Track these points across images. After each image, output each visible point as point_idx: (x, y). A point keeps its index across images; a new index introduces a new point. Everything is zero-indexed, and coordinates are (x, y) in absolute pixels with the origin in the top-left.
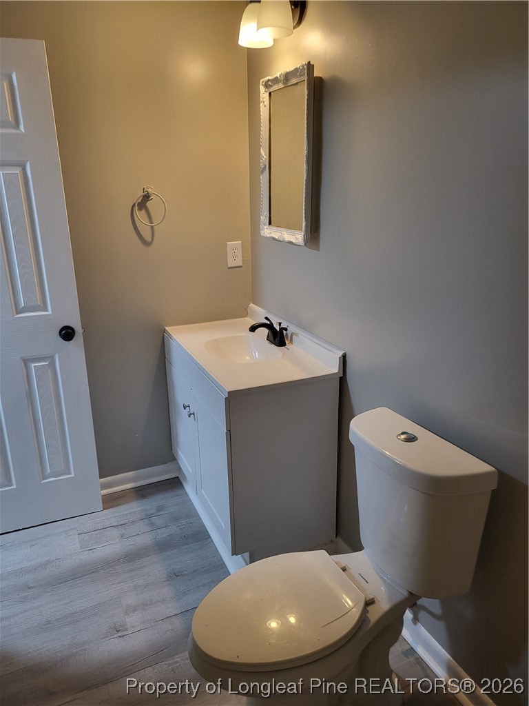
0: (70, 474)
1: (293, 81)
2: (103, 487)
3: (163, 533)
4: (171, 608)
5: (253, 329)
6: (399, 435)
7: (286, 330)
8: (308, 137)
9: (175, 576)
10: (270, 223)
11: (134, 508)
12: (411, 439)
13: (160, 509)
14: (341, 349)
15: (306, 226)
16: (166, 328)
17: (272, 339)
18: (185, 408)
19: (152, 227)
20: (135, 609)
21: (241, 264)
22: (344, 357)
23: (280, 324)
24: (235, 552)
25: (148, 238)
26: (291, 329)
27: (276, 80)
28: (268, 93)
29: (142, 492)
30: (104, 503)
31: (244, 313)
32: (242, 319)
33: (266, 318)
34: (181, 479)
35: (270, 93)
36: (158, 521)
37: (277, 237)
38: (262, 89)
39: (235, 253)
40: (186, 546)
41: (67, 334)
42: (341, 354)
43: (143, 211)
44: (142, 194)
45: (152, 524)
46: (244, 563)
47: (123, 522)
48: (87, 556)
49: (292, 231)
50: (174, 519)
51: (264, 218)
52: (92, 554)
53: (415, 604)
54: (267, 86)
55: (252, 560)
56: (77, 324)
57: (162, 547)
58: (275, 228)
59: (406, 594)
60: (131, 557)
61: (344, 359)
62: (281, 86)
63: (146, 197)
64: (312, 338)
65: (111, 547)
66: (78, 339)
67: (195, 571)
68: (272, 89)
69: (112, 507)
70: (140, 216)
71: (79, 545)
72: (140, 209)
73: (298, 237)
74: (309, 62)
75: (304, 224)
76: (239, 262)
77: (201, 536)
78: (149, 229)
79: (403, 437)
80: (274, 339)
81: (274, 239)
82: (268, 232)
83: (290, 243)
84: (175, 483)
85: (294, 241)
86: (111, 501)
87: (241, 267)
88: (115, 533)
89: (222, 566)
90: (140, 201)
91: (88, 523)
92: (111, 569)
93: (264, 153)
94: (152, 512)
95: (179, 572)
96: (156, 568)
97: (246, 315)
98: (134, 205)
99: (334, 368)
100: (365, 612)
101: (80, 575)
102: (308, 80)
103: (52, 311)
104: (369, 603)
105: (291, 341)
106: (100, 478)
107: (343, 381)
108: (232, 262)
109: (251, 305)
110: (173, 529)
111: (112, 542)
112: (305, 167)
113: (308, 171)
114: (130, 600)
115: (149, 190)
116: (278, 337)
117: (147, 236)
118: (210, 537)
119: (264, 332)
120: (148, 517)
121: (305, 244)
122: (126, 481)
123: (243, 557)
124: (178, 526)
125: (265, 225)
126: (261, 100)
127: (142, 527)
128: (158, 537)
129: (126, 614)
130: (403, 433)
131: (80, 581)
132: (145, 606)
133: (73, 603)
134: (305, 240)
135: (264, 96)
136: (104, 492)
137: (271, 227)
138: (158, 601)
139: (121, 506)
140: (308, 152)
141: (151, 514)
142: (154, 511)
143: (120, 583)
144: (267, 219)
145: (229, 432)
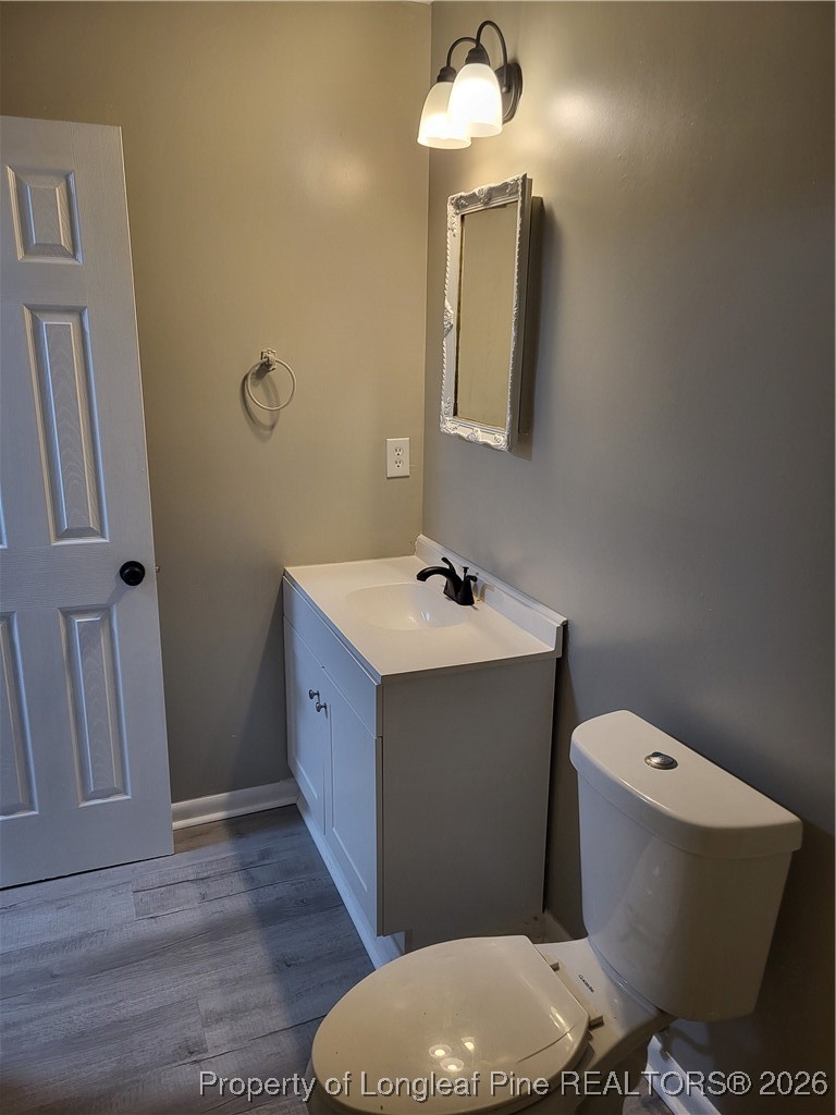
0: (126, 794)
1: (499, 201)
2: (179, 816)
3: (269, 895)
5: (423, 576)
6: (649, 757)
7: (475, 579)
9: (284, 965)
10: (455, 414)
11: (223, 852)
12: (669, 764)
13: (265, 855)
14: (561, 614)
15: (512, 421)
16: (287, 569)
17: (452, 593)
18: (311, 697)
20: (219, 1018)
21: (408, 474)
22: (565, 627)
23: (466, 569)
24: (382, 930)
25: (266, 430)
26: (483, 577)
27: (472, 198)
28: (460, 217)
29: (237, 827)
30: (176, 842)
31: (410, 549)
32: (407, 557)
33: (445, 560)
34: (300, 809)
35: (463, 217)
36: (262, 875)
37: (465, 435)
38: (451, 209)
39: (399, 457)
40: (306, 918)
41: (132, 573)
42: (560, 621)
43: (260, 387)
44: (258, 360)
45: (252, 879)
46: (395, 949)
47: (204, 875)
48: (147, 929)
49: (490, 428)
50: (287, 872)
51: (446, 405)
52: (155, 926)
53: (667, 1028)
54: (458, 205)
55: (408, 947)
56: (149, 561)
57: (266, 917)
58: (463, 421)
59: (653, 1012)
60: (216, 932)
61: (564, 630)
62: (480, 207)
63: (265, 367)
64: (515, 594)
65: (185, 914)
66: (148, 588)
67: (317, 959)
68: (466, 211)
69: (191, 849)
70: (255, 393)
71: (134, 910)
72: (255, 384)
73: (498, 439)
74: (525, 176)
75: (509, 418)
76: (404, 470)
77: (330, 901)
78: (269, 413)
79: (656, 760)
80: (457, 593)
81: (461, 438)
82: (450, 426)
83: (486, 445)
84: (291, 815)
85: (492, 443)
86: (188, 839)
87: (408, 477)
88: (192, 891)
89: (361, 950)
90: (254, 371)
91: (150, 873)
92: (184, 951)
93: (450, 307)
94: (251, 860)
95: (292, 959)
96: (254, 952)
97: (412, 552)
98: (246, 378)
99: (547, 645)
100: (587, 1037)
101: (134, 959)
102: (523, 201)
103: (111, 538)
104: (595, 1024)
105: (482, 596)
106: (173, 802)
107: (561, 664)
108: (393, 470)
109: (421, 537)
110: (284, 889)
111: (186, 907)
113: (517, 338)
114: (213, 1002)
115: (271, 356)
116: (462, 591)
117: (264, 425)
118: (342, 905)
119: (440, 581)
120: (245, 867)
121: (510, 449)
122: (212, 809)
123: (394, 940)
124: (293, 884)
125: (447, 414)
126: (449, 226)
127: (236, 883)
128: (260, 901)
129: (206, 1025)
130: (656, 755)
131: (136, 969)
132: (236, 1013)
133: (121, 1004)
134: (510, 442)
135: (453, 220)
136: (177, 824)
137: (456, 418)
138: (256, 1007)
139: (203, 849)
140: (519, 310)
141: (251, 863)
142: (256, 858)
143: (196, 974)
144: (452, 405)
145: (381, 738)
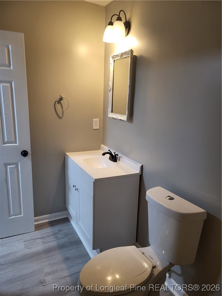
0: (21, 215)
1: (125, 56)
2: (36, 221)
3: (62, 241)
4: (66, 273)
5: (104, 154)
6: (167, 197)
7: (118, 155)
8: (130, 78)
9: (67, 259)
10: (112, 112)
11: (48, 230)
12: (171, 199)
13: (60, 231)
14: (141, 163)
15: (128, 113)
16: (66, 153)
17: (111, 159)
18: (74, 187)
19: (63, 111)
20: (49, 274)
21: (99, 128)
22: (142, 166)
23: (115, 153)
24: (94, 249)
25: (61, 116)
26: (120, 155)
27: (117, 56)
28: (113, 60)
29: (52, 224)
30: (35, 228)
32: (98, 151)
33: (109, 150)
34: (69, 219)
35: (114, 61)
36: (59, 236)
37: (115, 117)
38: (111, 59)
39: (96, 124)
40: (72, 247)
41: (25, 154)
42: (141, 165)
43: (60, 104)
44: (59, 97)
45: (57, 237)
46: (97, 253)
47: (43, 236)
48: (28, 251)
49: (122, 115)
50: (66, 235)
51: (110, 109)
52: (30, 250)
54: (113, 58)
55: (101, 251)
56: (29, 150)
57: (61, 247)
58: (114, 114)
59: (168, 263)
60: (47, 251)
61: (142, 167)
62: (119, 58)
63: (61, 99)
64: (127, 158)
65: (39, 247)
66: (29, 157)
67: (76, 257)
68: (115, 59)
69: (39, 230)
70: (58, 106)
71: (24, 246)
72: (58, 103)
73: (124, 118)
74: (132, 49)
75: (127, 112)
76: (98, 127)
77: (78, 242)
78: (61, 111)
79: (168, 198)
80: (112, 159)
81: (113, 118)
82: (111, 115)
83: (121, 120)
84: (66, 220)
85: (122, 119)
86: (38, 227)
87: (98, 129)
88: (40, 241)
89: (87, 255)
90: (58, 100)
91: (28, 237)
92: (38, 256)
93: (111, 84)
94: (56, 232)
95: (69, 258)
96: (58, 256)
97: (99, 149)
98: (56, 102)
99: (138, 171)
100: (152, 271)
101: (25, 259)
102: (131, 56)
103: (19, 144)
104: (154, 267)
105: (119, 160)
106: (34, 217)
107: (141, 176)
108: (95, 127)
109: (102, 145)
110: (65, 240)
111: (39, 245)
112: (128, 90)
113: (129, 91)
114: (47, 270)
115: (63, 96)
116: (114, 158)
117: (60, 115)
118: (82, 243)
119: (108, 156)
120: (54, 234)
121: (127, 120)
122: (45, 219)
123: (97, 251)
124: (68, 238)
125: (110, 112)
126: (110, 63)
127: (52, 238)
128: (59, 243)
129: (46, 275)
130: (168, 196)
131: (25, 262)
132: (54, 272)
133: (22, 271)
134: (127, 119)
135: (112, 61)
136: (36, 223)
137: (112, 113)
138: (59, 270)
139: (42, 230)
140: (130, 84)
141: (56, 233)
142: (57, 232)
143: (43, 262)
144: (111, 110)
145: (94, 196)
